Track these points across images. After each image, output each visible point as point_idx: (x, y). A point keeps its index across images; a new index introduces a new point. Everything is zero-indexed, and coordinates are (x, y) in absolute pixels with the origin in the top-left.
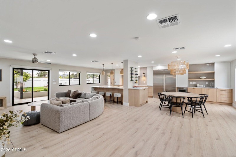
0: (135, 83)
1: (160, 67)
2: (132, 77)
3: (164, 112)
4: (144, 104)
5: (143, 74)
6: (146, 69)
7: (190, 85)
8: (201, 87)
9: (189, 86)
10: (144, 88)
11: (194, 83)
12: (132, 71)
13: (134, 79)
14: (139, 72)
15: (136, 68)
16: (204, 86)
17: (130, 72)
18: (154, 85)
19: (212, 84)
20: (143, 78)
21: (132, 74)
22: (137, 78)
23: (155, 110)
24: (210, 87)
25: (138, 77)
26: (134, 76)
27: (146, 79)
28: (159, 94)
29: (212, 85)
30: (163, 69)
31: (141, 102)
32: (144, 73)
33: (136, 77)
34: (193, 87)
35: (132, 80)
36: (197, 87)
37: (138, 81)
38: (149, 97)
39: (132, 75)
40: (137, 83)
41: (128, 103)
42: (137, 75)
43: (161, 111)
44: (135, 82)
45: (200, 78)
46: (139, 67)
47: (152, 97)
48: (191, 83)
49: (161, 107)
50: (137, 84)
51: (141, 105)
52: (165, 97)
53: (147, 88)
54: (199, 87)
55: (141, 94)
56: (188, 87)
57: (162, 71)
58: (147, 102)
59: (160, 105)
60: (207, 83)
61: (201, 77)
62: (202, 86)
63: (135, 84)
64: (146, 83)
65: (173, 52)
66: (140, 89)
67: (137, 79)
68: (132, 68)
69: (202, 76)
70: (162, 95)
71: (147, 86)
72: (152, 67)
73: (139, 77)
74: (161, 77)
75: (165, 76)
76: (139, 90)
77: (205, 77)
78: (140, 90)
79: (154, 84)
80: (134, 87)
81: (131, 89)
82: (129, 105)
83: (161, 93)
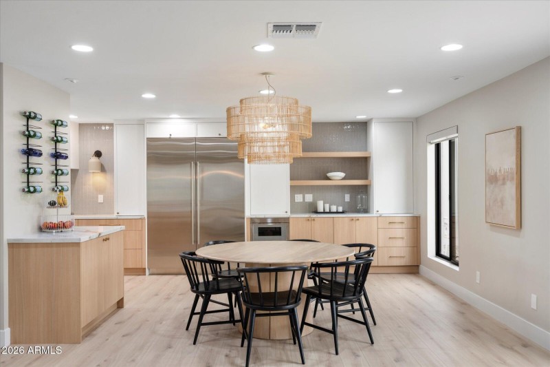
0: (52, 204)
1: (176, 127)
2: (29, 172)
3: (216, 349)
4: (105, 320)
5: (95, 159)
6: (111, 131)
7: (294, 207)
8: (330, 212)
9: (292, 212)
10: (104, 230)
11: (309, 198)
12: (29, 136)
13: (43, 181)
14: (72, 145)
15: (56, 118)
16: (340, 209)
17: (20, 143)
18: (148, 213)
19: (362, 198)
20: (96, 179)
21: (29, 152)
22: (60, 178)
23: (170, 347)
24: (358, 211)
25: (67, 170)
26: (44, 164)
27: (112, 184)
28: (189, 260)
29: (362, 206)
30: (192, 135)
31: (87, 311)
32: (98, 154)
33: (57, 173)
34: (307, 216)
35: (29, 190)
36: (316, 212)
37: (67, 195)
38: (130, 271)
39: (33, 159)
40: (63, 205)
41: (7, 331)
42: (61, 162)
43: (200, 348)
44: (54, 197)
45: (328, 179)
46: (72, 118)
47: (141, 271)
48: (299, 198)
49: (200, 324)
50: (61, 210)
51: (91, 330)
52: (214, 272)
53: (123, 227)
54: (324, 212)
55: (88, 265)
56: (288, 215)
57: (188, 148)
58: (120, 304)
59: (193, 313)
60: (347, 198)
61: (329, 175)
62: (334, 209)
63: (53, 211)
64: (109, 203)
65: (258, 48)
66: (84, 238)
67: (65, 180)
68: (29, 117)
69: (331, 172)
70: (198, 265)
71: (114, 216)
72: (142, 123)
73: (74, 172)
74: (180, 176)
75: (202, 171)
76: (77, 244)
77: (342, 175)
78: (83, 248)
79: (149, 204)
80: (45, 228)
81: (27, 245)
82: (14, 341)
83: (194, 254)
